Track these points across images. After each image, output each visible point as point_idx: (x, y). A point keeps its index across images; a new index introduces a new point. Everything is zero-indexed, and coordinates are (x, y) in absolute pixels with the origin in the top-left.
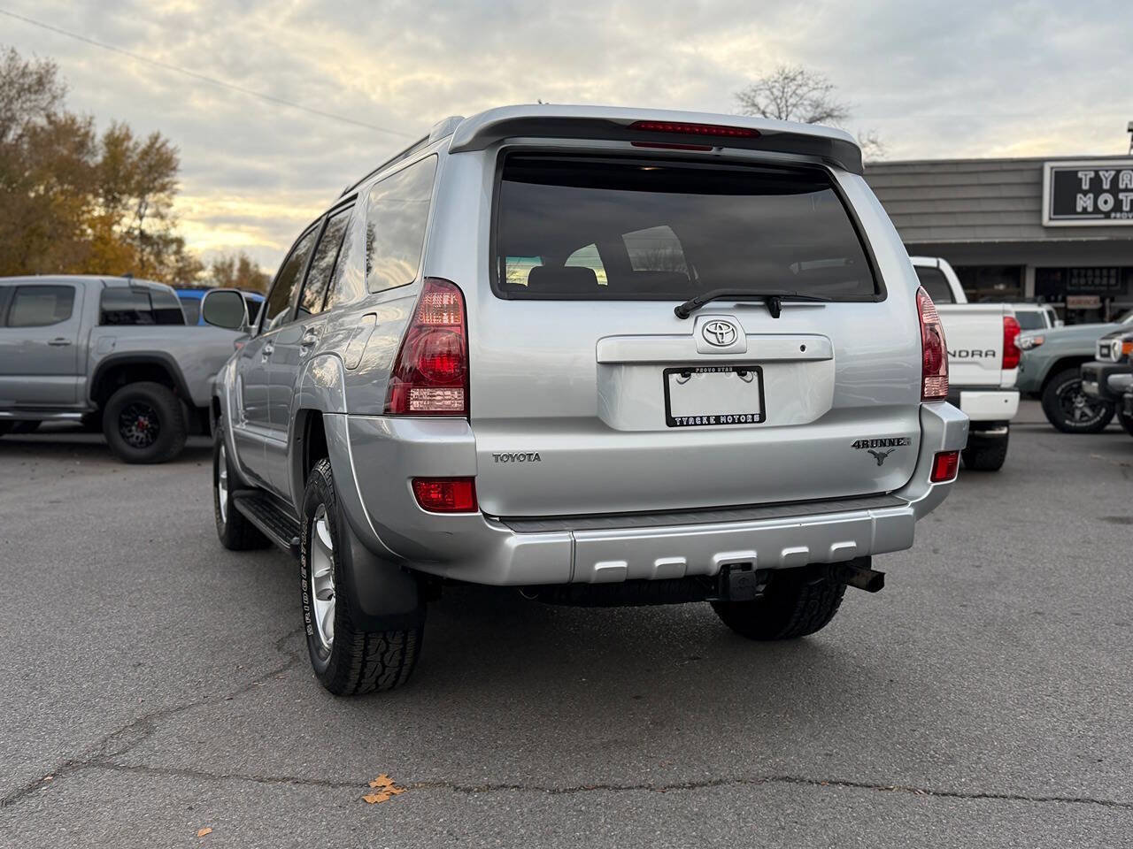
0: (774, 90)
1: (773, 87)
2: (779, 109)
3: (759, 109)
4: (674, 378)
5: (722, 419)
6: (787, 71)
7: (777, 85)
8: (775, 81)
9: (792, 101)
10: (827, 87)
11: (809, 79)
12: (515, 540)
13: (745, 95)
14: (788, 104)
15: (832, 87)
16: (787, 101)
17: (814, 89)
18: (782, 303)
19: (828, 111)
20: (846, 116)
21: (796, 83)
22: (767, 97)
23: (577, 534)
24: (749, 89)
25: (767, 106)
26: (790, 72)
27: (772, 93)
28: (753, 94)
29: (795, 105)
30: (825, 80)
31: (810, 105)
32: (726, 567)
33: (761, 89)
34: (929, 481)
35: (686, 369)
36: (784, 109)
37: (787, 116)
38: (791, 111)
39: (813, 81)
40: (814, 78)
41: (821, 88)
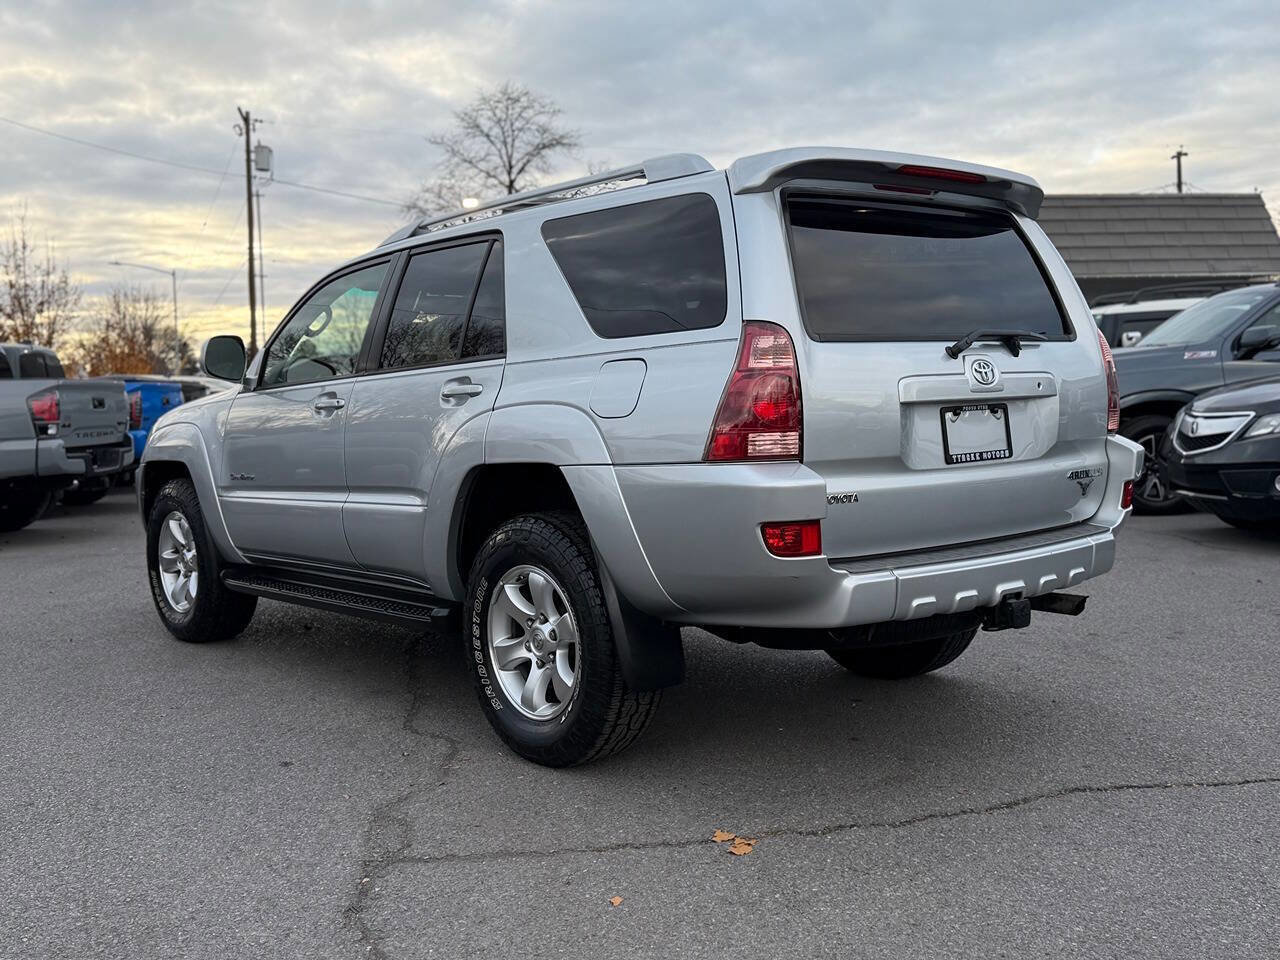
0: (498, 112)
1: (496, 107)
2: (503, 133)
3: (482, 131)
4: (949, 415)
5: (985, 456)
6: (509, 91)
7: (500, 105)
8: (498, 102)
9: (518, 124)
10: (554, 112)
11: (534, 101)
12: (850, 582)
13: (466, 114)
14: (514, 128)
15: (559, 111)
16: (512, 125)
17: (541, 113)
18: (1021, 343)
19: (557, 137)
20: (575, 145)
21: (520, 104)
22: (489, 119)
23: (896, 572)
24: (469, 108)
25: (491, 129)
26: (513, 93)
27: (495, 115)
28: (475, 114)
29: (520, 130)
30: (552, 103)
31: (538, 131)
32: (1006, 596)
33: (482, 109)
34: (1120, 508)
35: (956, 407)
36: (510, 133)
37: (513, 140)
38: (517, 136)
39: (539, 103)
40: (540, 100)
41: (548, 112)
